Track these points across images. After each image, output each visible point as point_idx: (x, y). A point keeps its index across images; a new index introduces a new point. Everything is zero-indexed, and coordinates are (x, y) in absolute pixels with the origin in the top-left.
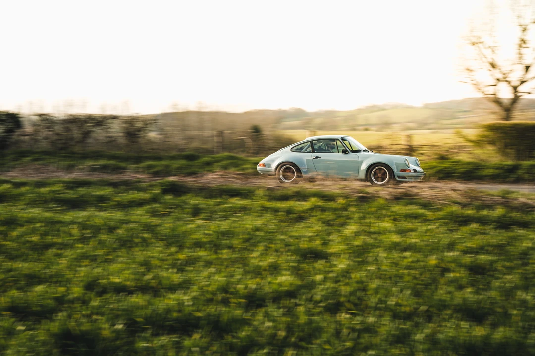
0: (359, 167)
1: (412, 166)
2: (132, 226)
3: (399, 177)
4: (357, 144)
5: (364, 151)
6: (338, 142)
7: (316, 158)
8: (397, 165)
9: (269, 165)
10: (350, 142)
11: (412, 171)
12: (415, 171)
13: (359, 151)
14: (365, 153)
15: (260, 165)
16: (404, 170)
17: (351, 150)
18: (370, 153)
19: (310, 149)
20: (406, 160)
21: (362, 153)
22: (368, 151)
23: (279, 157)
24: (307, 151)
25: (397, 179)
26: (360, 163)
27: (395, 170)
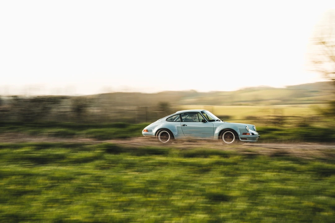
0: (214, 132)
1: (251, 131)
2: (86, 177)
3: (242, 139)
4: (212, 116)
5: (217, 120)
6: (199, 114)
7: (184, 125)
8: (240, 130)
9: (151, 131)
10: (207, 114)
11: (251, 134)
12: (253, 134)
13: (213, 121)
14: (217, 122)
15: (144, 131)
16: (245, 134)
17: (208, 120)
18: (221, 122)
19: (179, 119)
20: (246, 126)
21: (216, 122)
22: (220, 121)
23: (157, 126)
24: (177, 121)
25: (241, 140)
26: (214, 129)
27: (239, 134)
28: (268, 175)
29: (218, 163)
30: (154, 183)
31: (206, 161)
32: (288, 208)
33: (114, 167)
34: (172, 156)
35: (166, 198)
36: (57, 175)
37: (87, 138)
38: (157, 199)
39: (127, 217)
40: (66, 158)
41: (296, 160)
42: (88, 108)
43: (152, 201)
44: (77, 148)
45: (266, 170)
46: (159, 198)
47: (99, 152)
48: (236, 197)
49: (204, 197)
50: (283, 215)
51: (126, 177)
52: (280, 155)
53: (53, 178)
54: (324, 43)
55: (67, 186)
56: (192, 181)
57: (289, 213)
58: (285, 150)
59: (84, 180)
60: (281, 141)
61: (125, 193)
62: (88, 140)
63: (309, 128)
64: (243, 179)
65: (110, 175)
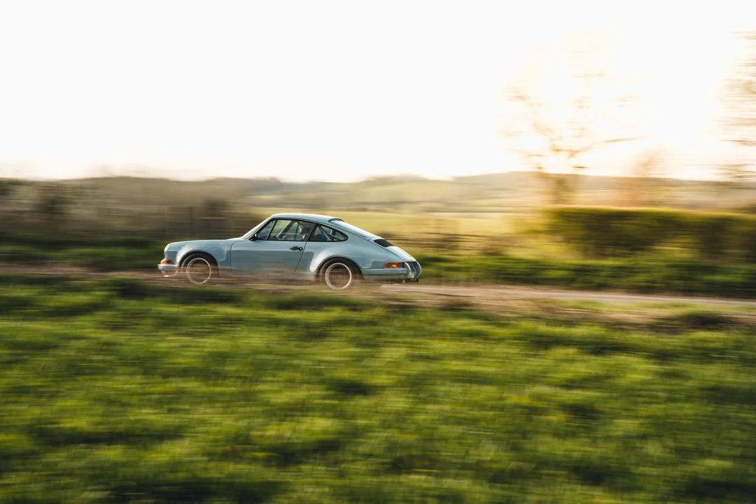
28: (439, 346)
29: (342, 322)
30: (221, 357)
31: (318, 316)
32: (482, 407)
33: (137, 324)
34: (250, 305)
35: (247, 387)
36: (22, 338)
37: (75, 265)
38: (233, 389)
39: (176, 424)
40: (32, 305)
41: (487, 318)
42: (68, 206)
43: (223, 394)
44: (56, 286)
45: (433, 335)
46: (236, 386)
47: (104, 296)
48: (383, 388)
49: (325, 386)
50: (474, 421)
51: (163, 345)
52: (456, 308)
53: (15, 345)
54: (522, 98)
55: (44, 360)
56: (294, 356)
57: (484, 419)
58: (465, 300)
59: (79, 350)
60: (456, 283)
61: (166, 376)
62: (77, 271)
63: (501, 259)
64: (393, 353)
65: (131, 341)
